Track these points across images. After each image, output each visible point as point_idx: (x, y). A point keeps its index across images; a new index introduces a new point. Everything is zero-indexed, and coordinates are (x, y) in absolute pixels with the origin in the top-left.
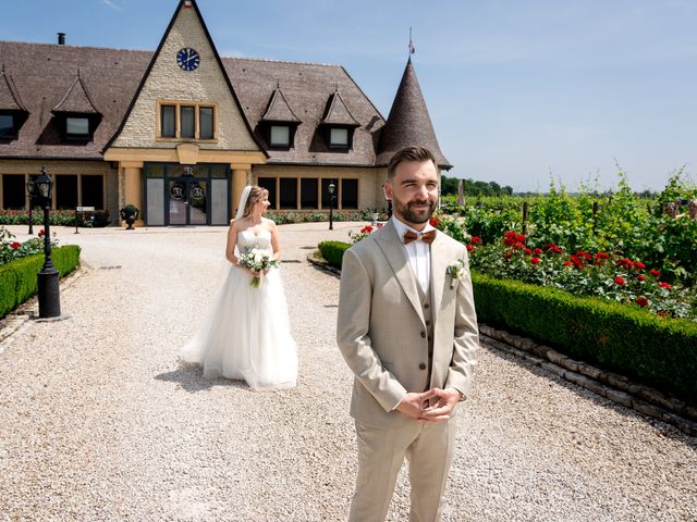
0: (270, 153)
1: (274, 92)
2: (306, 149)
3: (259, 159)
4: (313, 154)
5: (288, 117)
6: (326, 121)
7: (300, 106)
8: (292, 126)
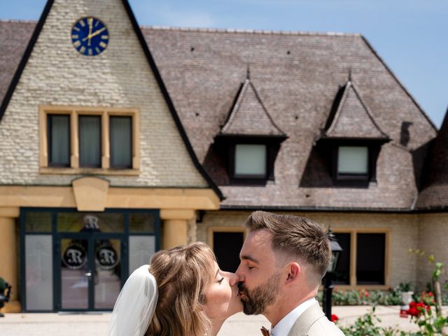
0: (225, 190)
1: (242, 85)
2: (295, 181)
3: (208, 201)
4: (306, 190)
5: (264, 129)
6: (330, 133)
7: (286, 110)
8: (272, 144)
